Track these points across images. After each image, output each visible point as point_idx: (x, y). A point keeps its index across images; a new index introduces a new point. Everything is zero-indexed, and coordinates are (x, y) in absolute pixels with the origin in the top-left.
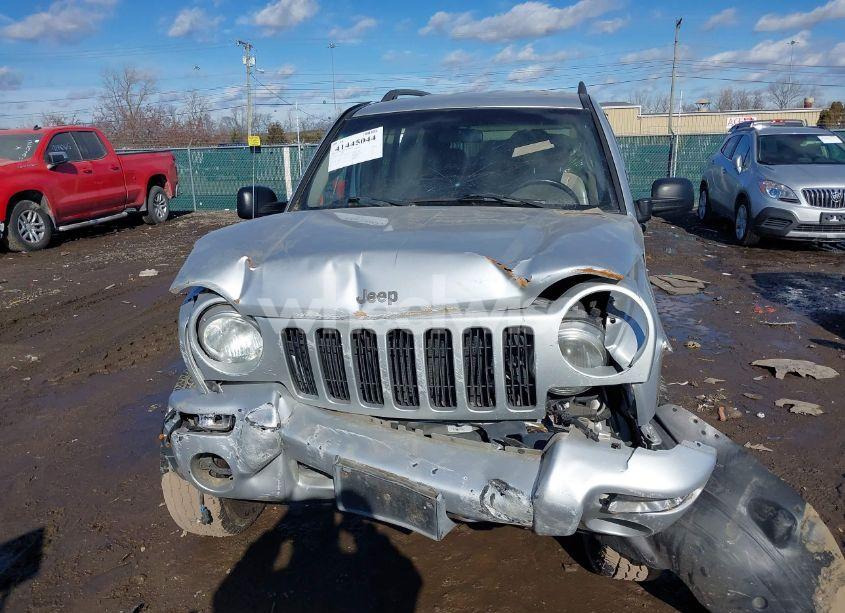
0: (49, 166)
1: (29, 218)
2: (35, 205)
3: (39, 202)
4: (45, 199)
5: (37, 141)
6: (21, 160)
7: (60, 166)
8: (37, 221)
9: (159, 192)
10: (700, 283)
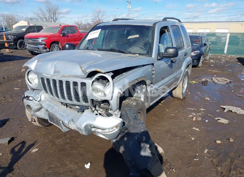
0: (61, 35)
1: (55, 48)
2: (57, 45)
3: (58, 44)
4: (60, 44)
5: (60, 29)
6: (55, 33)
7: (64, 35)
8: (57, 49)
9: (91, 43)
10: (228, 81)
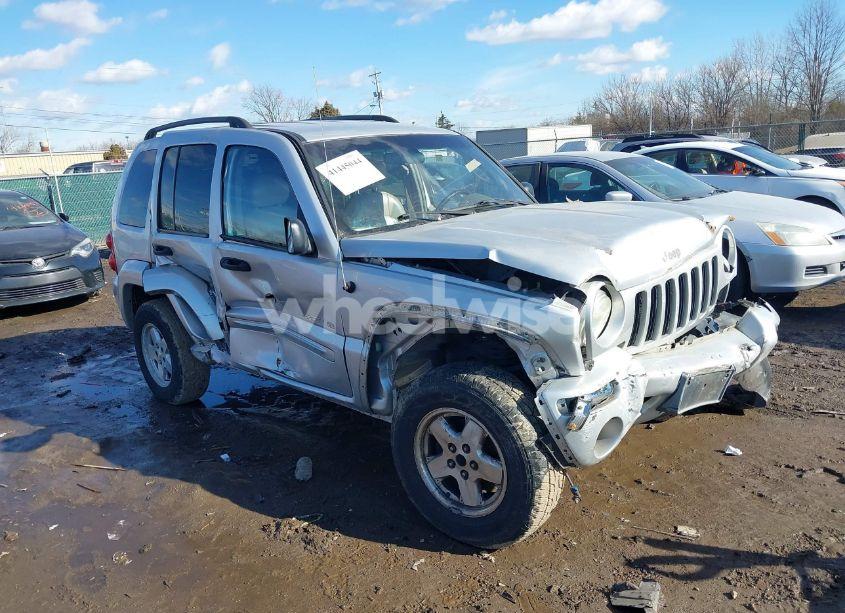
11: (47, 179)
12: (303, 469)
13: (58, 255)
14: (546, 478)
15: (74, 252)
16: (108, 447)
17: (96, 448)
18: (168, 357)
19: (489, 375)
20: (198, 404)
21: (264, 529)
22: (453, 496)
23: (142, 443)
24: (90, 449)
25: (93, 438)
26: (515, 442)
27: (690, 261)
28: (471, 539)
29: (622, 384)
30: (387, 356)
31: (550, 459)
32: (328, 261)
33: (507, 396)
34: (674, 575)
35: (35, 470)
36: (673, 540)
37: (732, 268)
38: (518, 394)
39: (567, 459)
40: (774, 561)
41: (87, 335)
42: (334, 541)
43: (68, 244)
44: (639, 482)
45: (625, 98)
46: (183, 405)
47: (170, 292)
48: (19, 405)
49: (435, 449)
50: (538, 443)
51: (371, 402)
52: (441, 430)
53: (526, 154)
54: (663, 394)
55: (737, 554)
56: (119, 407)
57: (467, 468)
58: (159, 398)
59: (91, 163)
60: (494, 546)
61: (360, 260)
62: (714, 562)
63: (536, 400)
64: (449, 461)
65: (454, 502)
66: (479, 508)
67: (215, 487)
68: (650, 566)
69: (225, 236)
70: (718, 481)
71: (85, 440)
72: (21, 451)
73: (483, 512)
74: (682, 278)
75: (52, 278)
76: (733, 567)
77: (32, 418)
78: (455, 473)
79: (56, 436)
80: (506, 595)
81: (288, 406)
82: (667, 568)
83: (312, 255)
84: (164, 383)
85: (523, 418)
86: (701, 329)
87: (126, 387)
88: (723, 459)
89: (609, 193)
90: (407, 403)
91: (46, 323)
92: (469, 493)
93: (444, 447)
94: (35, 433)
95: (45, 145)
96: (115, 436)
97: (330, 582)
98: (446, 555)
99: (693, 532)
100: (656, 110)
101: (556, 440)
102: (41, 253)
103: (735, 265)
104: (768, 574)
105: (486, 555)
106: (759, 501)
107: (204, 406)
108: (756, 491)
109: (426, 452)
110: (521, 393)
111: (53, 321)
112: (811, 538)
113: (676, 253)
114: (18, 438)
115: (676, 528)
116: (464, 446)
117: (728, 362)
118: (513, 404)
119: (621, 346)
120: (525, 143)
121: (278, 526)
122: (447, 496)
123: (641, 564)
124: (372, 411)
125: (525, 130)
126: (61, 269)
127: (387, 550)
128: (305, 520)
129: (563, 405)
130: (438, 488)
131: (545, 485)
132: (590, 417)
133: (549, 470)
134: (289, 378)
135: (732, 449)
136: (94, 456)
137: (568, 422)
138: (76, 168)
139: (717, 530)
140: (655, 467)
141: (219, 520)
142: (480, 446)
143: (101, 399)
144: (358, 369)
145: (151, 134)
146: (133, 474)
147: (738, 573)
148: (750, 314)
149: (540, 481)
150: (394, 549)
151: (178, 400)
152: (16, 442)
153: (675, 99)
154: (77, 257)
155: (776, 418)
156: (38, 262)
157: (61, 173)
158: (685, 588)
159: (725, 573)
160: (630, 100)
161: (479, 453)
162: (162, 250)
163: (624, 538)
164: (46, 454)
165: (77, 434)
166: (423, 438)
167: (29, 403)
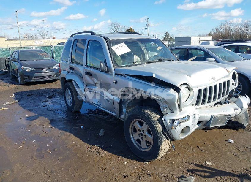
11: (51, 47)
12: (102, 132)
13: (50, 68)
14: (164, 142)
15: (54, 67)
16: (52, 122)
17: (49, 121)
18: (71, 98)
19: (151, 110)
20: (78, 112)
21: (87, 148)
22: (139, 145)
23: (61, 121)
24: (47, 122)
25: (49, 119)
26: (156, 131)
27: (219, 81)
28: (143, 158)
29: (191, 117)
30: (125, 103)
31: (166, 137)
32: (111, 74)
33: (155, 117)
34: (200, 176)
35: (33, 126)
36: (203, 165)
37: (236, 84)
38: (159, 117)
39: (171, 137)
40: (233, 175)
41: (54, 90)
42: (105, 153)
43: (53, 65)
44: (198, 147)
45: (226, 28)
46: (75, 112)
47: (73, 80)
48: (33, 108)
49: (135, 131)
50: (162, 132)
51: (120, 115)
52: (137, 125)
53: (190, 45)
54: (205, 121)
55: (222, 172)
56: (58, 111)
57: (143, 137)
58: (69, 110)
59: (64, 43)
60: (149, 160)
61: (119, 74)
62: (215, 173)
63: (163, 119)
64: (139, 134)
65: (139, 146)
66: (146, 149)
67: (76, 135)
68: (194, 172)
69: (86, 66)
70: (224, 150)
71: (47, 119)
72: (30, 120)
73: (146, 150)
74: (215, 86)
75: (48, 74)
76: (220, 176)
77: (35, 112)
78: (140, 138)
79: (40, 117)
80: (149, 175)
81: (102, 115)
82: (199, 173)
83: (107, 72)
84: (70, 106)
85: (159, 124)
86: (222, 102)
87: (61, 106)
88: (227, 143)
89: (207, 58)
90: (128, 117)
91: (45, 87)
92: (143, 144)
93: (138, 130)
94: (35, 116)
95: (54, 37)
96: (55, 119)
97: (101, 165)
98: (135, 161)
99: (210, 164)
100: (236, 32)
101: (168, 131)
102: (45, 67)
103: (237, 83)
104: (230, 179)
105: (146, 163)
106: (235, 157)
107: (80, 113)
108: (235, 154)
109: (133, 131)
110: (159, 116)
111: (47, 86)
112: (248, 170)
113: (214, 78)
114: (31, 117)
115: (205, 162)
116: (143, 130)
117: (229, 113)
118: (156, 119)
119: (192, 105)
120: (190, 41)
121: (91, 147)
122: (137, 144)
123: (192, 171)
124: (120, 118)
125: (190, 37)
126: (50, 72)
127: (119, 158)
128: (98, 147)
129: (171, 121)
130: (135, 142)
131: (164, 144)
132: (179, 125)
133: (165, 140)
134: (100, 107)
135: (230, 140)
136: (48, 124)
137: (172, 126)
138: (60, 44)
139: (218, 164)
140: (205, 143)
141: (76, 144)
142: (147, 131)
143: (54, 108)
144: (117, 106)
145: (72, 36)
146: (57, 129)
147: (221, 177)
148: (239, 99)
149: (162, 143)
150: (121, 158)
151: (73, 110)
152: (30, 118)
153: (243, 29)
154: (55, 69)
155: (248, 132)
156: (44, 70)
157: (56, 45)
158: (203, 179)
159: (217, 177)
160: (228, 28)
161: (147, 133)
162: (72, 68)
163: (189, 163)
164: (37, 122)
165: (45, 117)
166: (132, 127)
167: (36, 108)
